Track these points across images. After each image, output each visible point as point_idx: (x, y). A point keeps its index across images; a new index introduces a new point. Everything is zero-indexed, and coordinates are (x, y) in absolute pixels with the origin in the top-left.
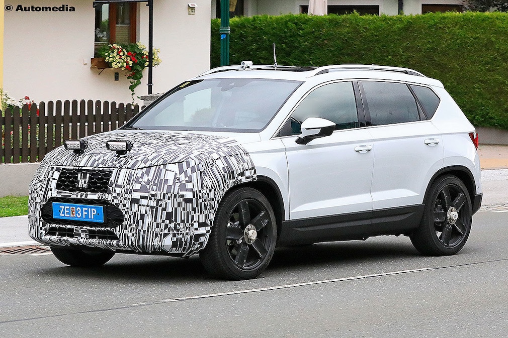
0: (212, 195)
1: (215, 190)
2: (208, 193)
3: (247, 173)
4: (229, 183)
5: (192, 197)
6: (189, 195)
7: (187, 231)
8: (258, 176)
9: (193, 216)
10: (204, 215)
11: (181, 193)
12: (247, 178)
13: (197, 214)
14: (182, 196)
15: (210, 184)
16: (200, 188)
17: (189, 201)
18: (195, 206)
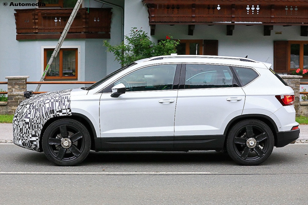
0: (38, 121)
1: (40, 119)
2: (36, 120)
3: (64, 111)
4: (50, 116)
5: (29, 122)
6: (27, 120)
7: (27, 138)
8: (72, 113)
9: (29, 131)
10: (34, 131)
11: (25, 119)
12: (63, 114)
13: (31, 130)
14: (25, 121)
15: (38, 116)
16: (33, 117)
17: (27, 123)
18: (30, 126)
